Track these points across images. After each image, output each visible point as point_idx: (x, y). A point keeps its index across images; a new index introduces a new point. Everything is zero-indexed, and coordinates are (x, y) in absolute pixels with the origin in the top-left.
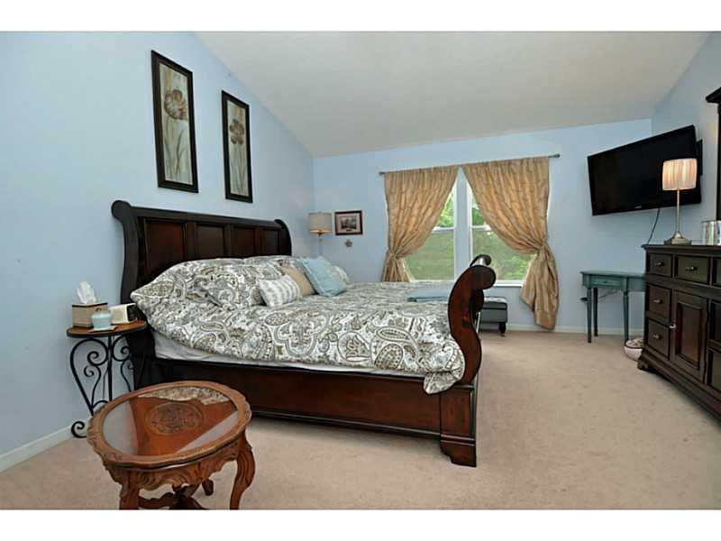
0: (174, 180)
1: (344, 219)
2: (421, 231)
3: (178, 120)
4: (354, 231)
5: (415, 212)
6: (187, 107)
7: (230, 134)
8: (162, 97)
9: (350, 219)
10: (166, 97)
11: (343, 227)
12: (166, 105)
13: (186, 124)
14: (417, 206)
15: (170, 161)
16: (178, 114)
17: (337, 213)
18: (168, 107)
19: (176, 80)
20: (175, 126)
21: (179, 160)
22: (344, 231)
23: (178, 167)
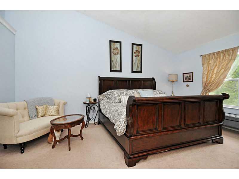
0: (114, 70)
1: (186, 76)
2: (217, 80)
3: (117, 55)
4: (190, 80)
5: (215, 72)
6: (119, 51)
7: (134, 55)
8: (112, 50)
9: (188, 76)
10: (113, 50)
11: (186, 79)
12: (113, 52)
13: (119, 55)
14: (216, 69)
15: (113, 65)
16: (117, 53)
17: (183, 74)
18: (114, 52)
19: (116, 45)
20: (115, 57)
21: (116, 65)
22: (186, 81)
23: (116, 66)
